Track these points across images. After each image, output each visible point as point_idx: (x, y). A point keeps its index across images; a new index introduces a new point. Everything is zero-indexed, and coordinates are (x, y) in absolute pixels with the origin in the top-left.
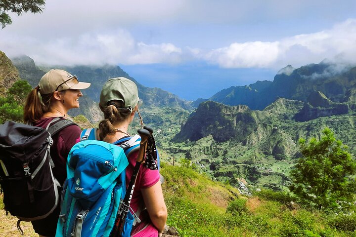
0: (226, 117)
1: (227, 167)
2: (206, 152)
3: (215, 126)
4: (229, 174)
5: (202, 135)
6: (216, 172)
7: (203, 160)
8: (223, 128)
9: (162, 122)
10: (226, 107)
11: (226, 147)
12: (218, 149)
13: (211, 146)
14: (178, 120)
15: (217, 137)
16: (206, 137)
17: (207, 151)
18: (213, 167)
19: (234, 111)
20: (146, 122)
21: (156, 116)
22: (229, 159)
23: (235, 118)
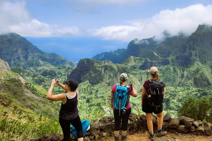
0: (97, 68)
1: (97, 100)
2: (84, 92)
3: (90, 74)
4: (99, 105)
5: (81, 80)
6: (90, 104)
7: (82, 97)
8: (95, 75)
9: (56, 74)
10: (97, 62)
11: (98, 87)
12: (92, 89)
13: (87, 88)
14: (67, 73)
15: (91, 82)
16: (84, 81)
17: (85, 91)
18: (88, 101)
19: (103, 65)
20: (44, 75)
21: (52, 71)
22: (99, 95)
23: (103, 69)
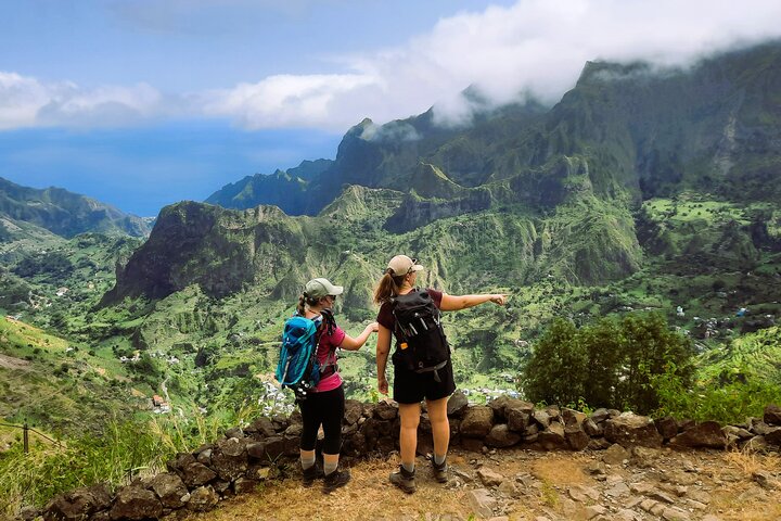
0: (228, 236)
1: (237, 353)
2: (184, 327)
3: (203, 261)
4: (243, 370)
5: (171, 285)
6: (209, 370)
7: (176, 346)
8: (224, 263)
9: (71, 269)
10: (226, 213)
11: (235, 307)
12: (215, 315)
13: (196, 310)
14: (113, 262)
15: (210, 288)
16: (182, 289)
17: (188, 323)
18: (202, 360)
19: (249, 222)
20: (25, 272)
21: (54, 255)
22: (242, 336)
23: (251, 239)
